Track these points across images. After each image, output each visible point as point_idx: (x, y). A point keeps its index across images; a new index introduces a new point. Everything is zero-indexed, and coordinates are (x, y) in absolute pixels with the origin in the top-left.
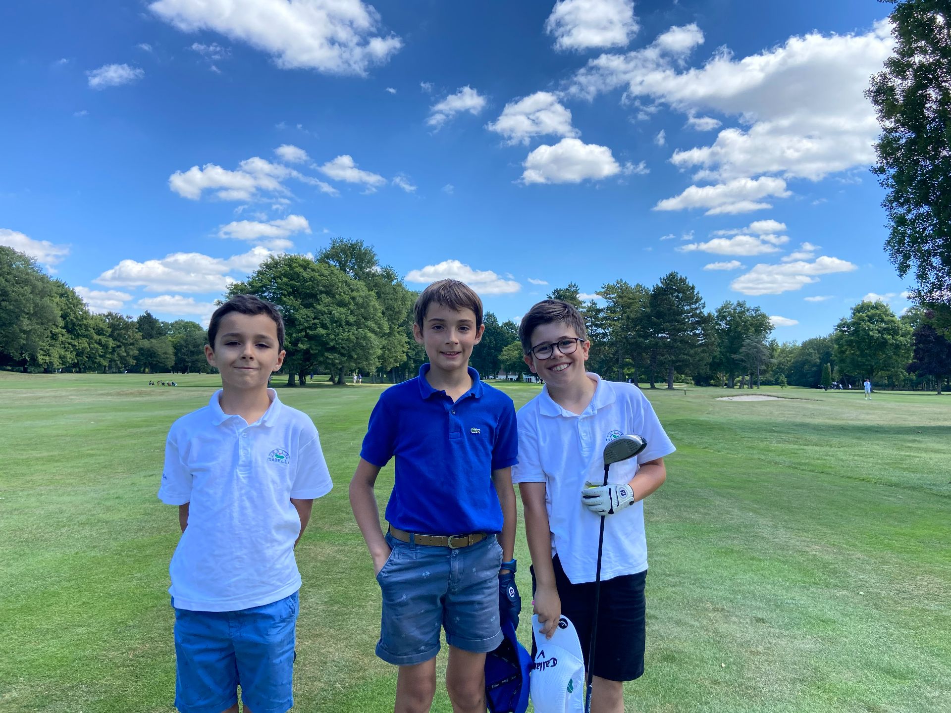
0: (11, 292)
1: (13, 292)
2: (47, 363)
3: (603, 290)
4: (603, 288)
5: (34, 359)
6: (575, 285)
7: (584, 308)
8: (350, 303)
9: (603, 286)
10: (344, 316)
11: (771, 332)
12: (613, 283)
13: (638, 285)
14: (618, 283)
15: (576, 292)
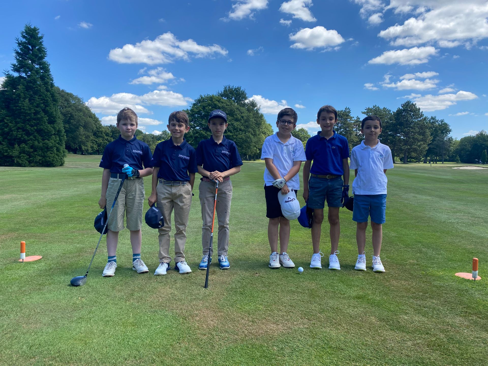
0: (74, 115)
1: (76, 115)
2: (86, 150)
3: (366, 111)
4: (366, 110)
5: (80, 148)
6: (348, 108)
7: (353, 120)
8: (241, 119)
9: (366, 109)
10: (239, 126)
11: (449, 133)
12: (371, 107)
13: (384, 108)
14: (374, 107)
15: (349, 112)
